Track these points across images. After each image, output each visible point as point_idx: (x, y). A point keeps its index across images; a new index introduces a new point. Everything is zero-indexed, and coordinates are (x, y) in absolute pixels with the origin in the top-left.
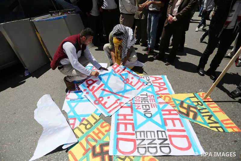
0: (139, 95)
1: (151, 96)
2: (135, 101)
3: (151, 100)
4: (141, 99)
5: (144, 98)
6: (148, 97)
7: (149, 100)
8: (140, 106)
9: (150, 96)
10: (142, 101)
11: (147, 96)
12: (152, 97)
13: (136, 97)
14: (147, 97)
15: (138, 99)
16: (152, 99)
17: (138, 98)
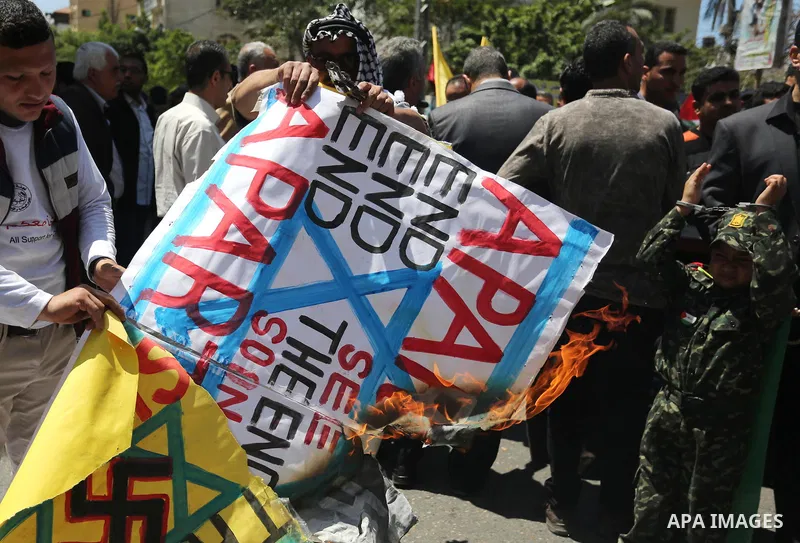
0: (291, 317)
1: (362, 355)
2: (245, 345)
3: (338, 384)
4: (286, 354)
5: (308, 351)
6: (335, 358)
7: (321, 383)
8: (243, 398)
9: (349, 357)
10: (280, 368)
11: (333, 350)
12: (361, 365)
13: (263, 322)
14: (325, 350)
15: (266, 340)
16: (346, 382)
17: (275, 329)
